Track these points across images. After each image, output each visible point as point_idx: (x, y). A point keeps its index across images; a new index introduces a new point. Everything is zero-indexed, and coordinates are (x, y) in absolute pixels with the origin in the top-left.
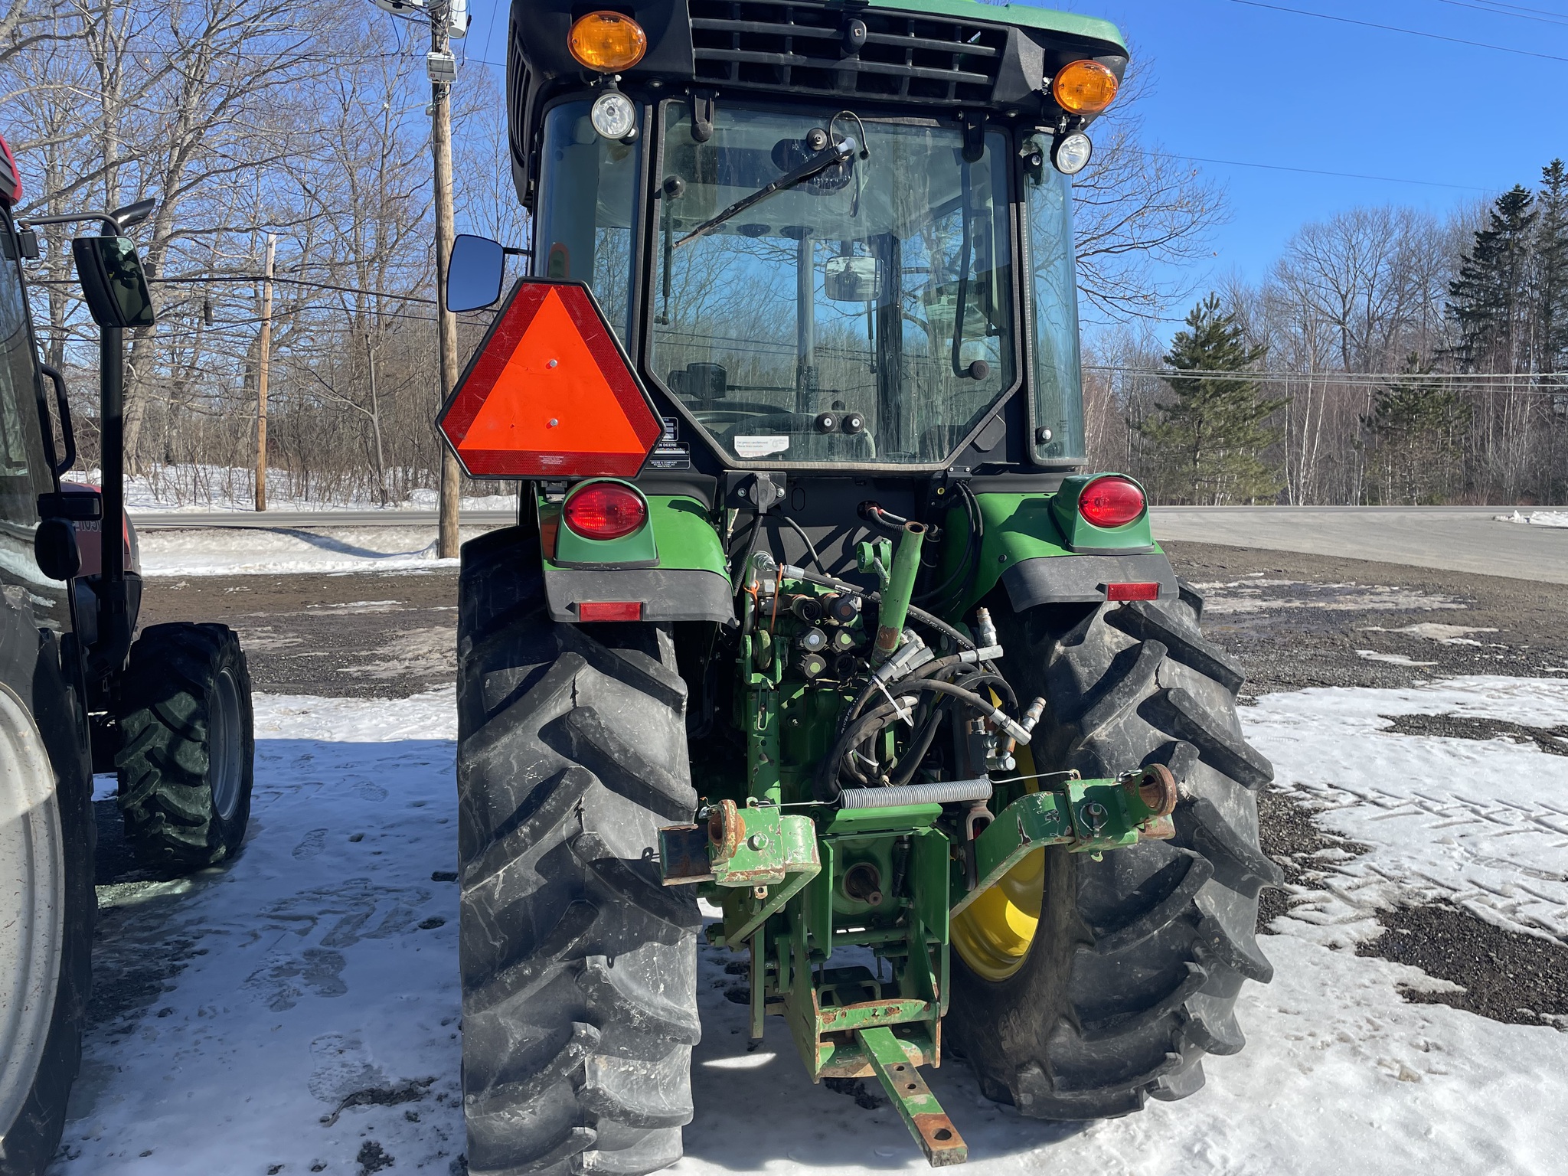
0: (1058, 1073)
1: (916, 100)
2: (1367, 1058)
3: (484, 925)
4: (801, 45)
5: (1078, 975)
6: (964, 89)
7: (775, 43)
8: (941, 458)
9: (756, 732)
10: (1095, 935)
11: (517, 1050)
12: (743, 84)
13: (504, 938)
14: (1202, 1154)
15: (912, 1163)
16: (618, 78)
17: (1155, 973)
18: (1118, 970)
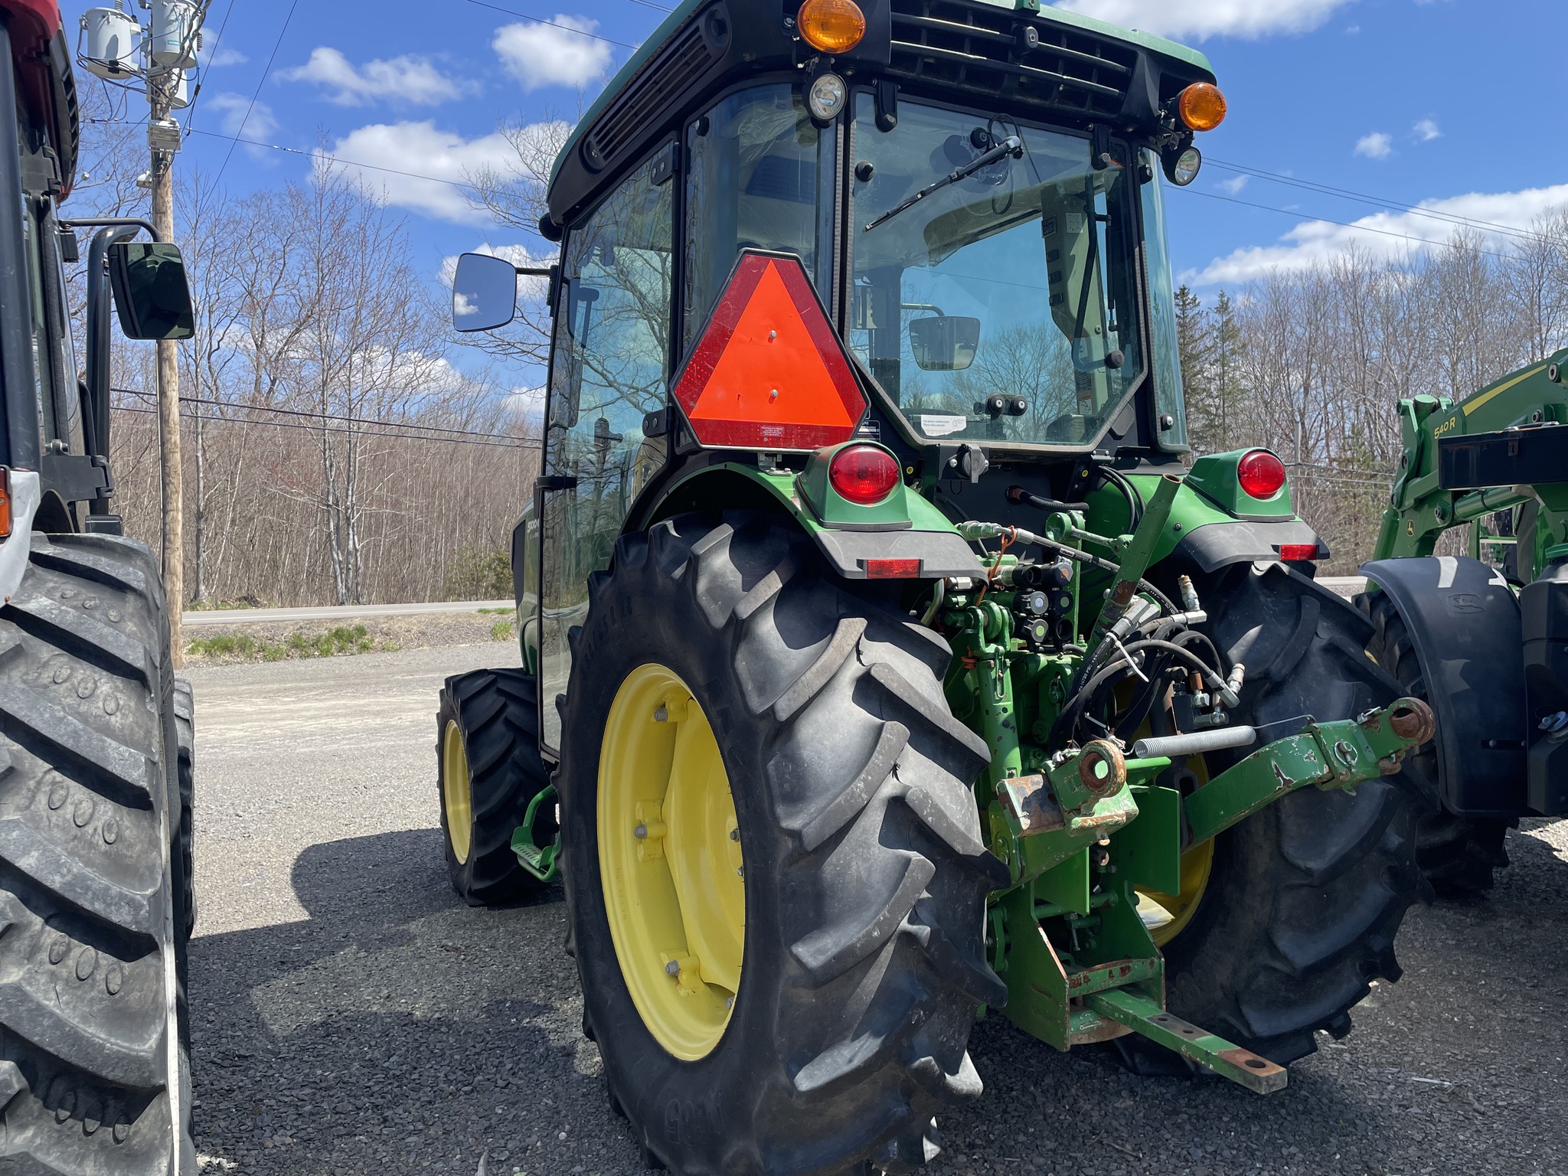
1: (1061, 107)
4: (978, 44)
6: (1100, 100)
7: (956, 41)
9: (995, 701)
12: (924, 77)
16: (833, 59)
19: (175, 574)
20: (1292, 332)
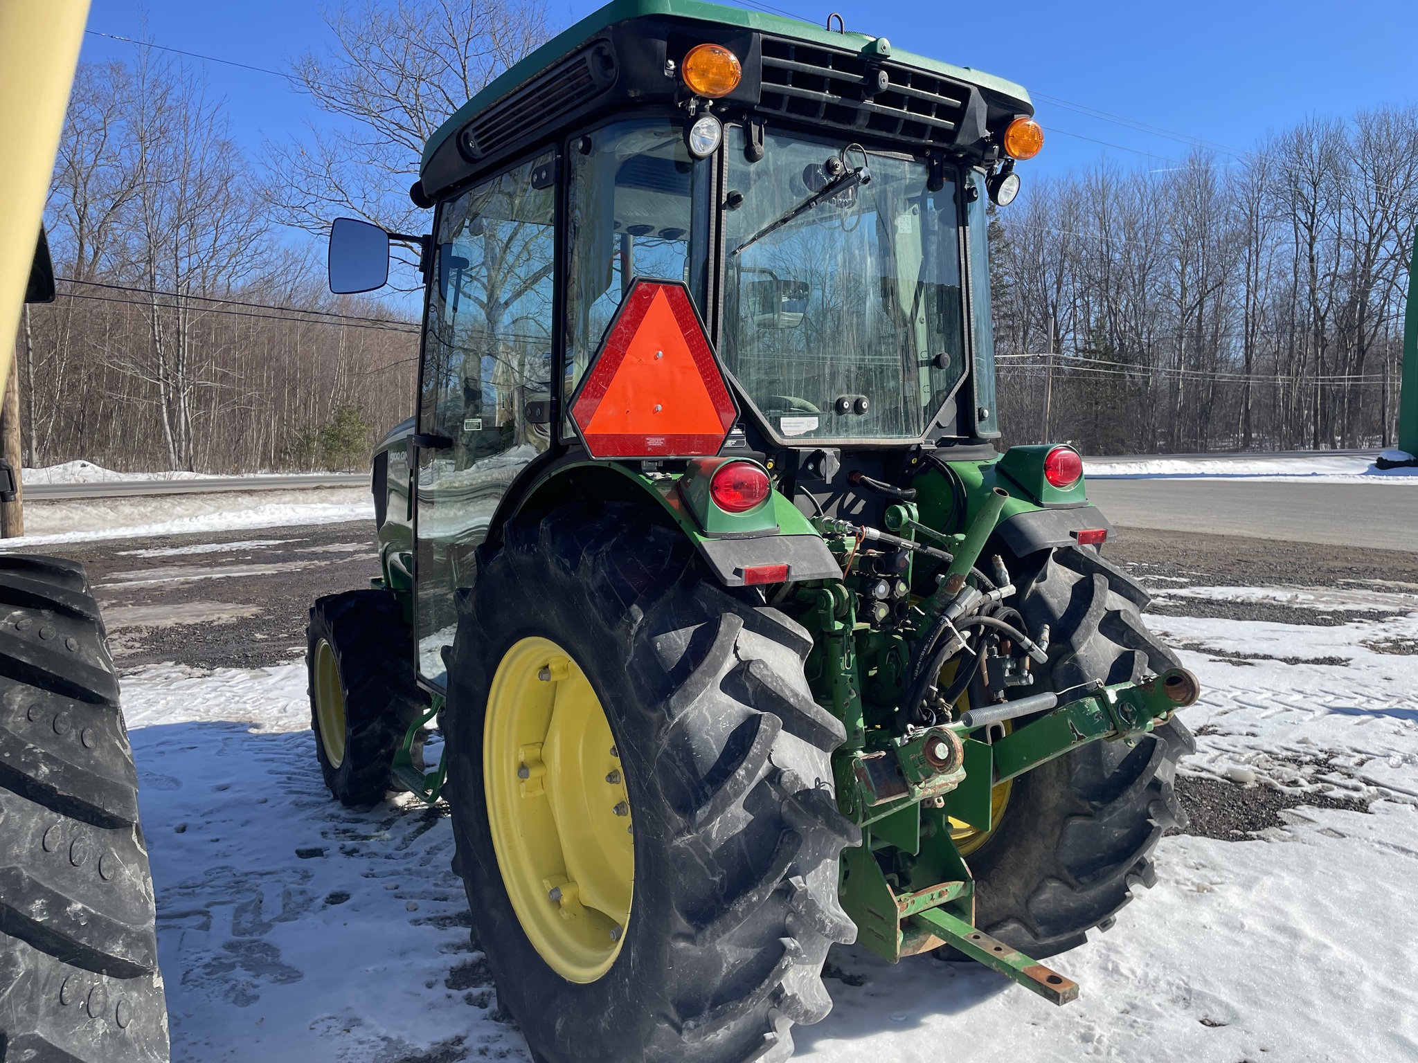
0: (1041, 924)
1: (904, 139)
2: (1167, 881)
3: (702, 864)
4: (836, 86)
5: (1069, 842)
6: (938, 132)
7: (817, 82)
8: (919, 433)
9: (843, 671)
10: (1094, 807)
11: (729, 973)
12: (788, 115)
13: (722, 873)
14: (1116, 970)
15: (924, 1020)
16: (711, 102)
17: (1126, 831)
18: (1102, 833)
19: (13, 453)
20: (1048, 233)
